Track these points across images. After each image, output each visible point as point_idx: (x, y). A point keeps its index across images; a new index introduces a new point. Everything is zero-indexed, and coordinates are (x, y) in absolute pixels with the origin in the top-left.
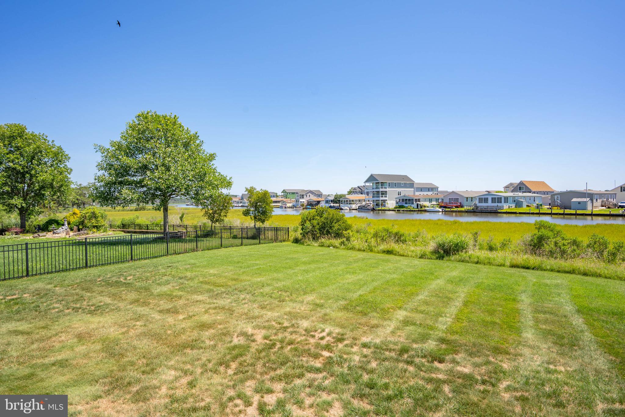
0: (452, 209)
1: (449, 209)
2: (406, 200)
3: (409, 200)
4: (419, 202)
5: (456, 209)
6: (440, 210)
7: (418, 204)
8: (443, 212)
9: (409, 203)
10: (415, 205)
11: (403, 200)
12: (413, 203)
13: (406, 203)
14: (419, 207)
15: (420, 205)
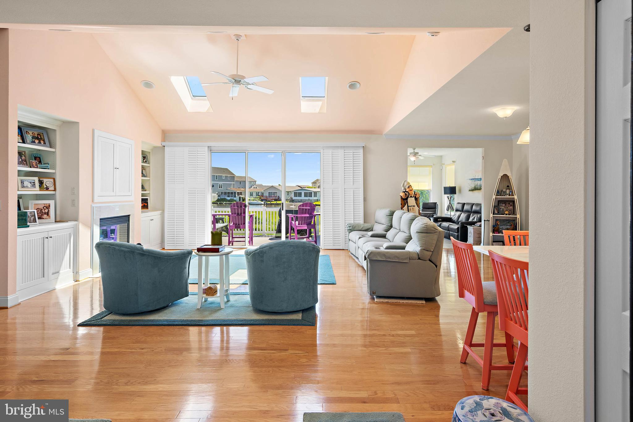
0: (272, 202)
1: (269, 202)
2: (228, 193)
3: (232, 193)
4: (242, 195)
5: (275, 202)
6: (263, 203)
7: (240, 198)
8: (265, 204)
9: (232, 196)
10: (237, 198)
11: (225, 193)
12: (235, 197)
13: (228, 196)
14: (241, 200)
15: (242, 198)
